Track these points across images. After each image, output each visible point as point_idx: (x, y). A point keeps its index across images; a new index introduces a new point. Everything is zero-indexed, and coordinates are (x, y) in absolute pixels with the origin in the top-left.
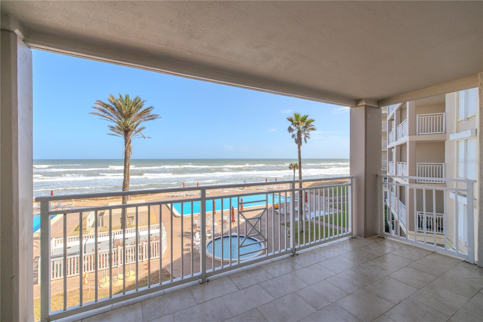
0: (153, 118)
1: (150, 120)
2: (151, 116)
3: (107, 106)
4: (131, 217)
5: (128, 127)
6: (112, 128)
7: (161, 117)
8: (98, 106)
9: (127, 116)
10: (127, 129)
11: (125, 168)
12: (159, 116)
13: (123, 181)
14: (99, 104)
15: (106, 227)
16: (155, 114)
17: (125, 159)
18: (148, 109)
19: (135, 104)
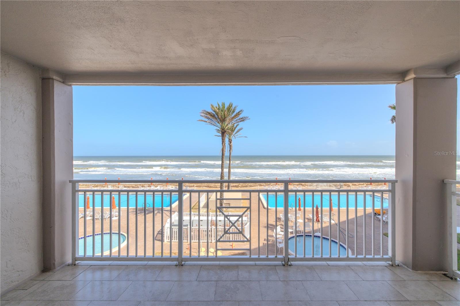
0: (243, 120)
1: (240, 121)
2: (242, 118)
3: (209, 113)
4: (227, 204)
5: (224, 129)
6: (218, 130)
7: (249, 119)
8: (203, 114)
9: (223, 120)
10: (223, 131)
11: (222, 163)
12: (248, 118)
13: (221, 173)
14: (203, 113)
15: (210, 209)
16: (245, 116)
17: (222, 156)
18: (239, 112)
19: (229, 109)
